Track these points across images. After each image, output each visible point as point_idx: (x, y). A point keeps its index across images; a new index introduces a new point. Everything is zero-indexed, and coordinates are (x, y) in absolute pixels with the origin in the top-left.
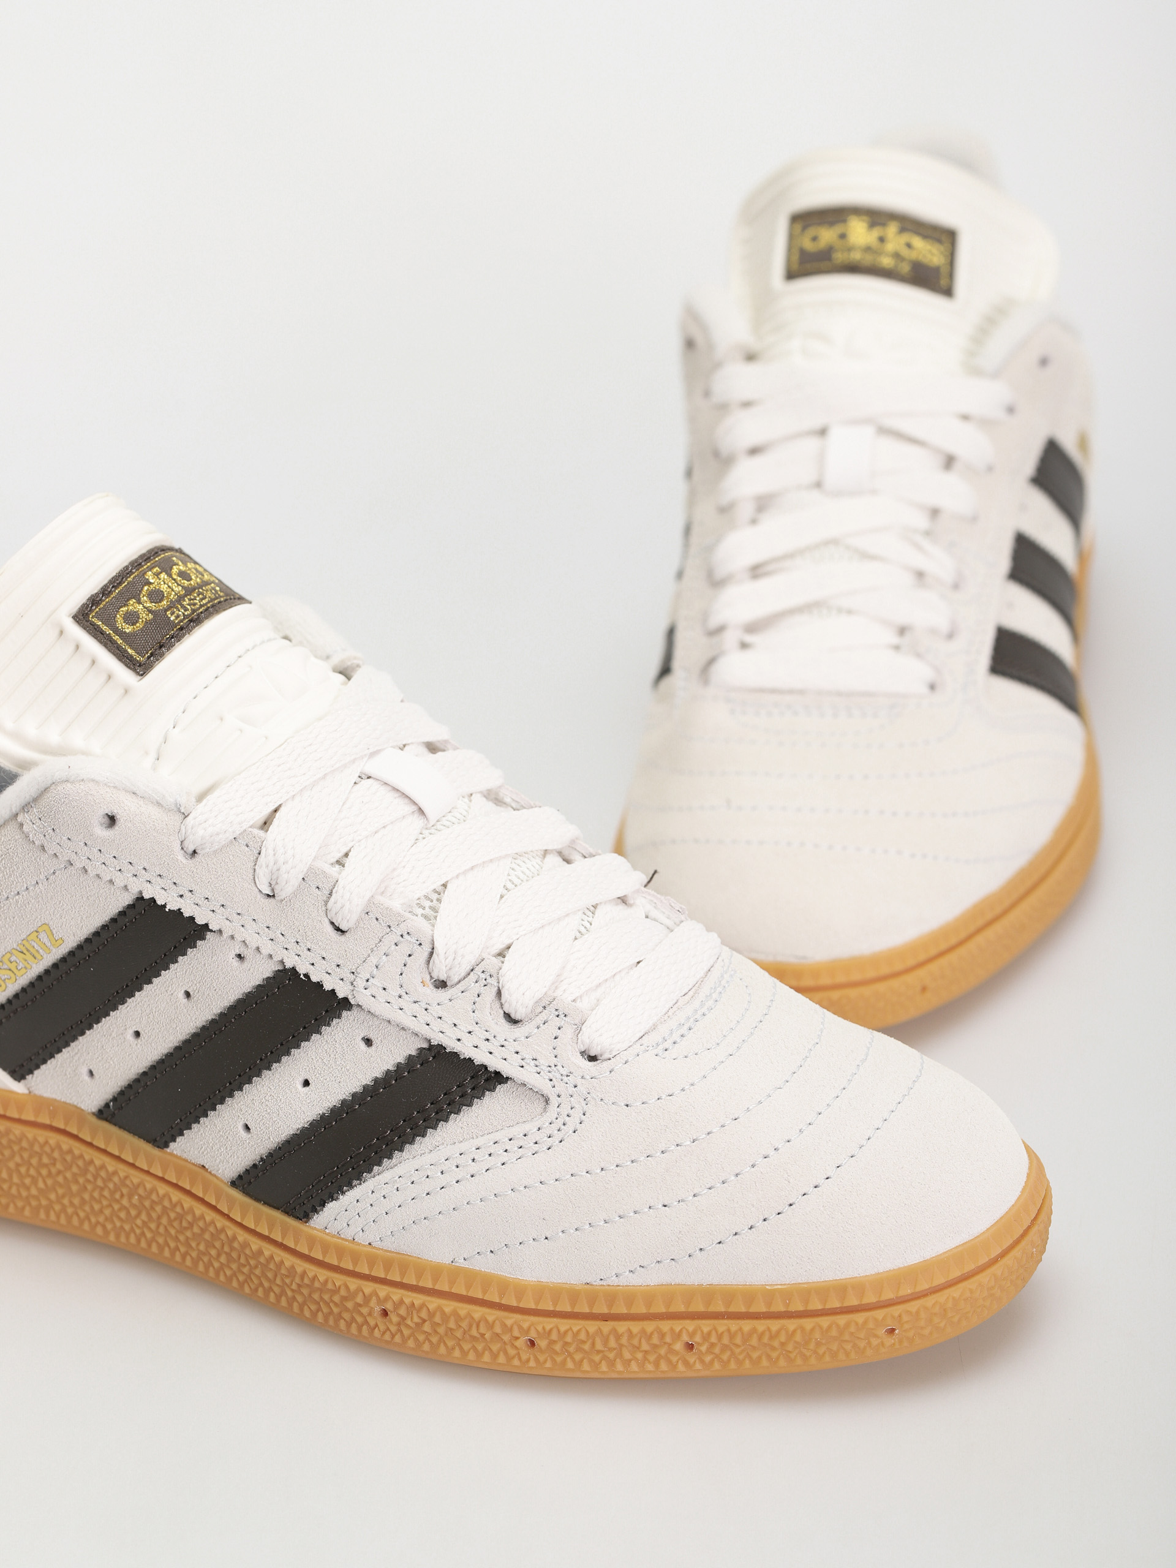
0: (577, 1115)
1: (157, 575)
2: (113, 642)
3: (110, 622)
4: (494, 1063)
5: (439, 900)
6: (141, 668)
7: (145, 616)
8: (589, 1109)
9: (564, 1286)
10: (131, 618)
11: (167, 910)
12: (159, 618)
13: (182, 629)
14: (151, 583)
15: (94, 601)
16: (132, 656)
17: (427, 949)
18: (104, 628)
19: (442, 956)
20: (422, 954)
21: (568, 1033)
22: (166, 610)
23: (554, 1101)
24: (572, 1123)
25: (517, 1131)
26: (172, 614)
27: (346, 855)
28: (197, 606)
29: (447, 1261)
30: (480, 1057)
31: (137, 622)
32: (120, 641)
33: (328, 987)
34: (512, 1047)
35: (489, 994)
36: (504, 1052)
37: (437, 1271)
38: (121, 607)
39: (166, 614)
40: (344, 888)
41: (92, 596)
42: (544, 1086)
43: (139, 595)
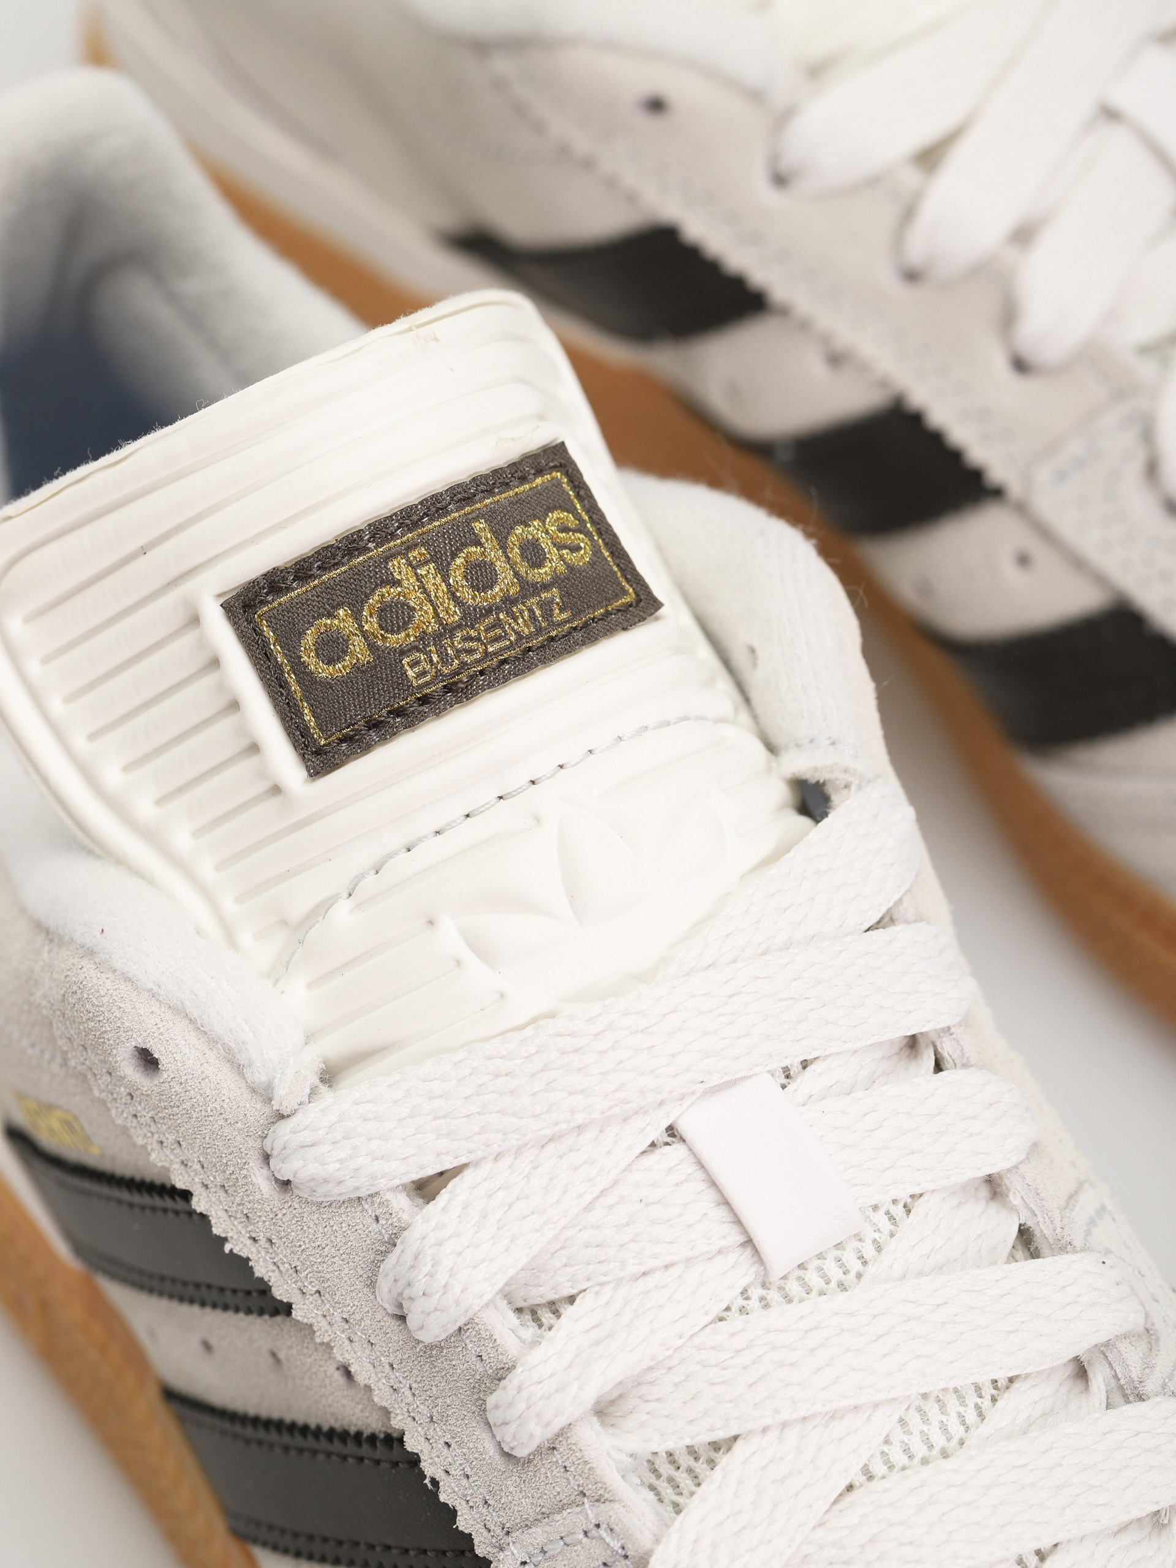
1: (422, 568)
2: (283, 684)
3: (290, 639)
6: (319, 758)
7: (358, 652)
10: (331, 648)
11: (227, 1250)
12: (385, 663)
13: (424, 700)
14: (397, 584)
15: (275, 579)
16: (307, 728)
18: (276, 649)
22: (403, 653)
26: (414, 664)
27: (571, 1299)
28: (478, 656)
31: (340, 659)
32: (295, 687)
33: (463, 1523)
38: (321, 616)
39: (401, 661)
40: (520, 1389)
41: (275, 570)
43: (363, 602)
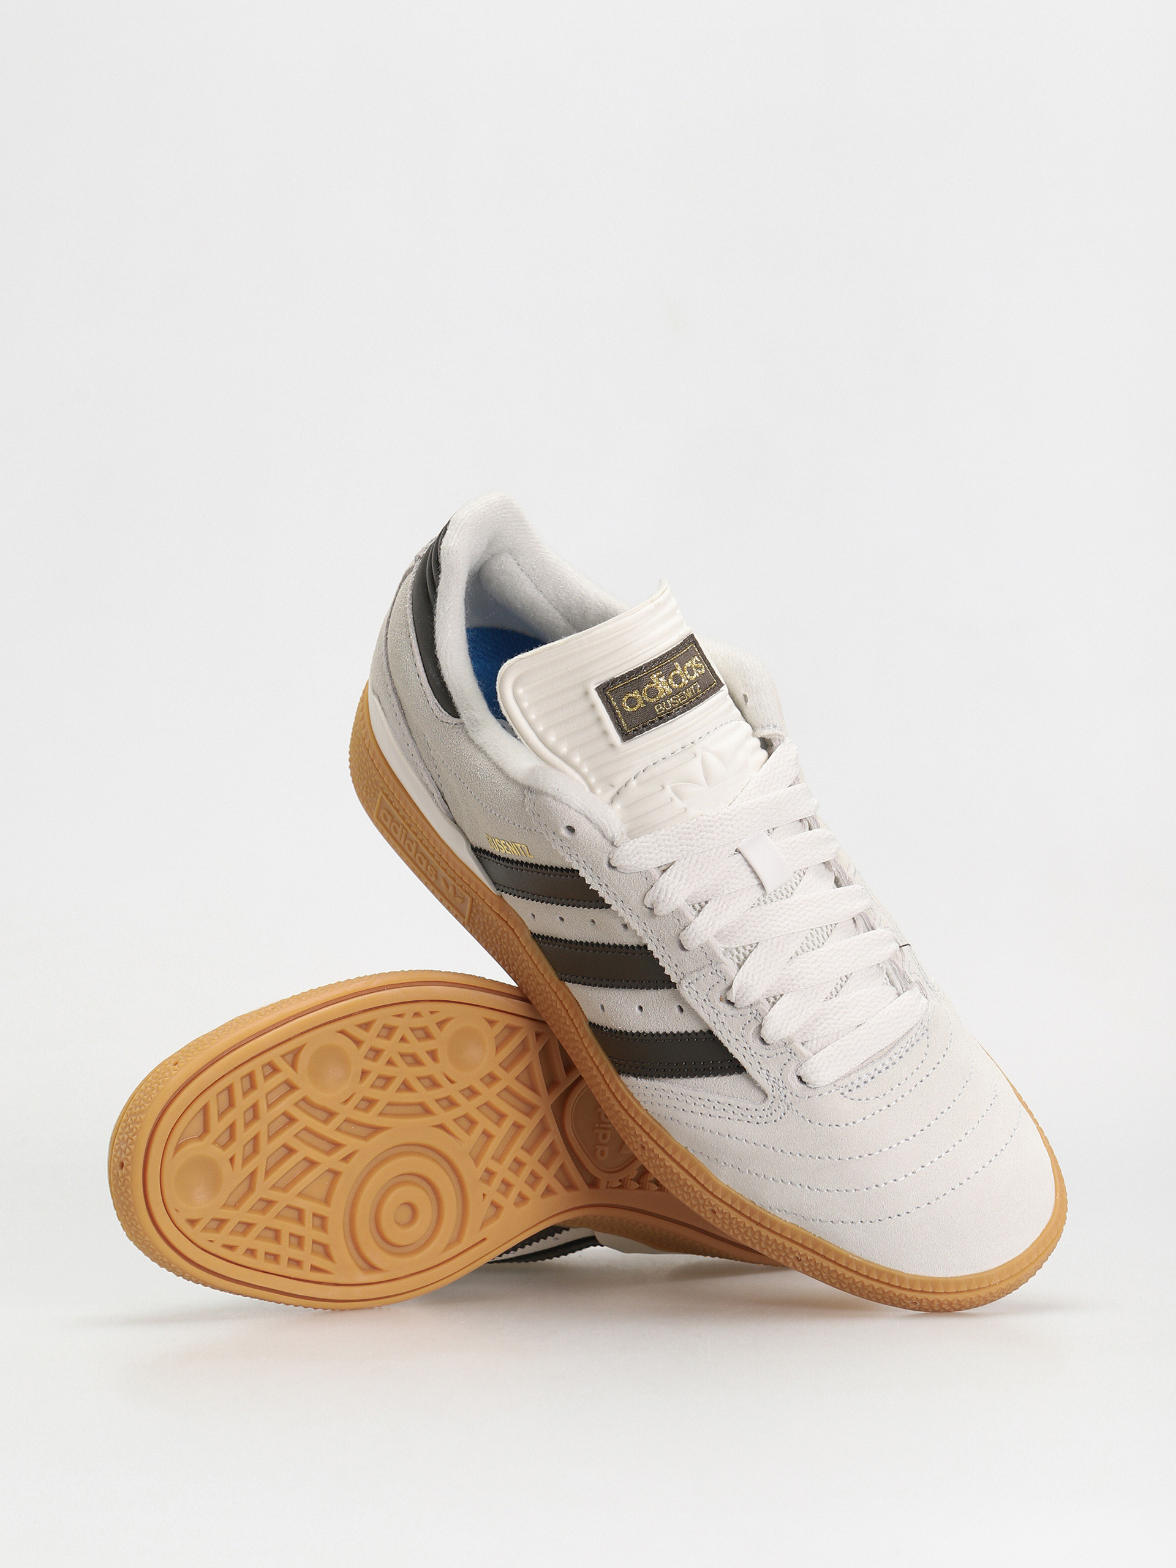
0: (780, 1113)
1: (660, 677)
2: (614, 711)
3: (619, 700)
4: (744, 1062)
5: (750, 952)
6: (626, 736)
7: (640, 704)
8: (788, 1113)
9: (740, 1197)
10: (632, 702)
11: (590, 888)
12: (649, 707)
13: (660, 719)
14: (653, 683)
15: (614, 681)
16: (623, 727)
17: (728, 983)
18: (613, 702)
19: (734, 992)
20: (723, 986)
21: (792, 1066)
22: (654, 704)
23: (770, 1098)
24: (776, 1116)
25: (743, 1104)
26: (658, 708)
27: (707, 903)
28: (677, 705)
29: (684, 1144)
30: (737, 1055)
31: (634, 706)
32: (619, 714)
33: (667, 972)
34: (758, 1058)
35: (754, 1025)
36: (752, 1059)
37: (676, 1149)
38: (628, 692)
39: (654, 707)
40: (692, 930)
41: (614, 678)
42: (768, 1090)
43: (642, 688)
